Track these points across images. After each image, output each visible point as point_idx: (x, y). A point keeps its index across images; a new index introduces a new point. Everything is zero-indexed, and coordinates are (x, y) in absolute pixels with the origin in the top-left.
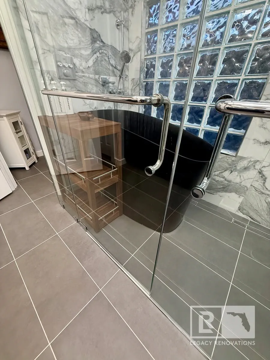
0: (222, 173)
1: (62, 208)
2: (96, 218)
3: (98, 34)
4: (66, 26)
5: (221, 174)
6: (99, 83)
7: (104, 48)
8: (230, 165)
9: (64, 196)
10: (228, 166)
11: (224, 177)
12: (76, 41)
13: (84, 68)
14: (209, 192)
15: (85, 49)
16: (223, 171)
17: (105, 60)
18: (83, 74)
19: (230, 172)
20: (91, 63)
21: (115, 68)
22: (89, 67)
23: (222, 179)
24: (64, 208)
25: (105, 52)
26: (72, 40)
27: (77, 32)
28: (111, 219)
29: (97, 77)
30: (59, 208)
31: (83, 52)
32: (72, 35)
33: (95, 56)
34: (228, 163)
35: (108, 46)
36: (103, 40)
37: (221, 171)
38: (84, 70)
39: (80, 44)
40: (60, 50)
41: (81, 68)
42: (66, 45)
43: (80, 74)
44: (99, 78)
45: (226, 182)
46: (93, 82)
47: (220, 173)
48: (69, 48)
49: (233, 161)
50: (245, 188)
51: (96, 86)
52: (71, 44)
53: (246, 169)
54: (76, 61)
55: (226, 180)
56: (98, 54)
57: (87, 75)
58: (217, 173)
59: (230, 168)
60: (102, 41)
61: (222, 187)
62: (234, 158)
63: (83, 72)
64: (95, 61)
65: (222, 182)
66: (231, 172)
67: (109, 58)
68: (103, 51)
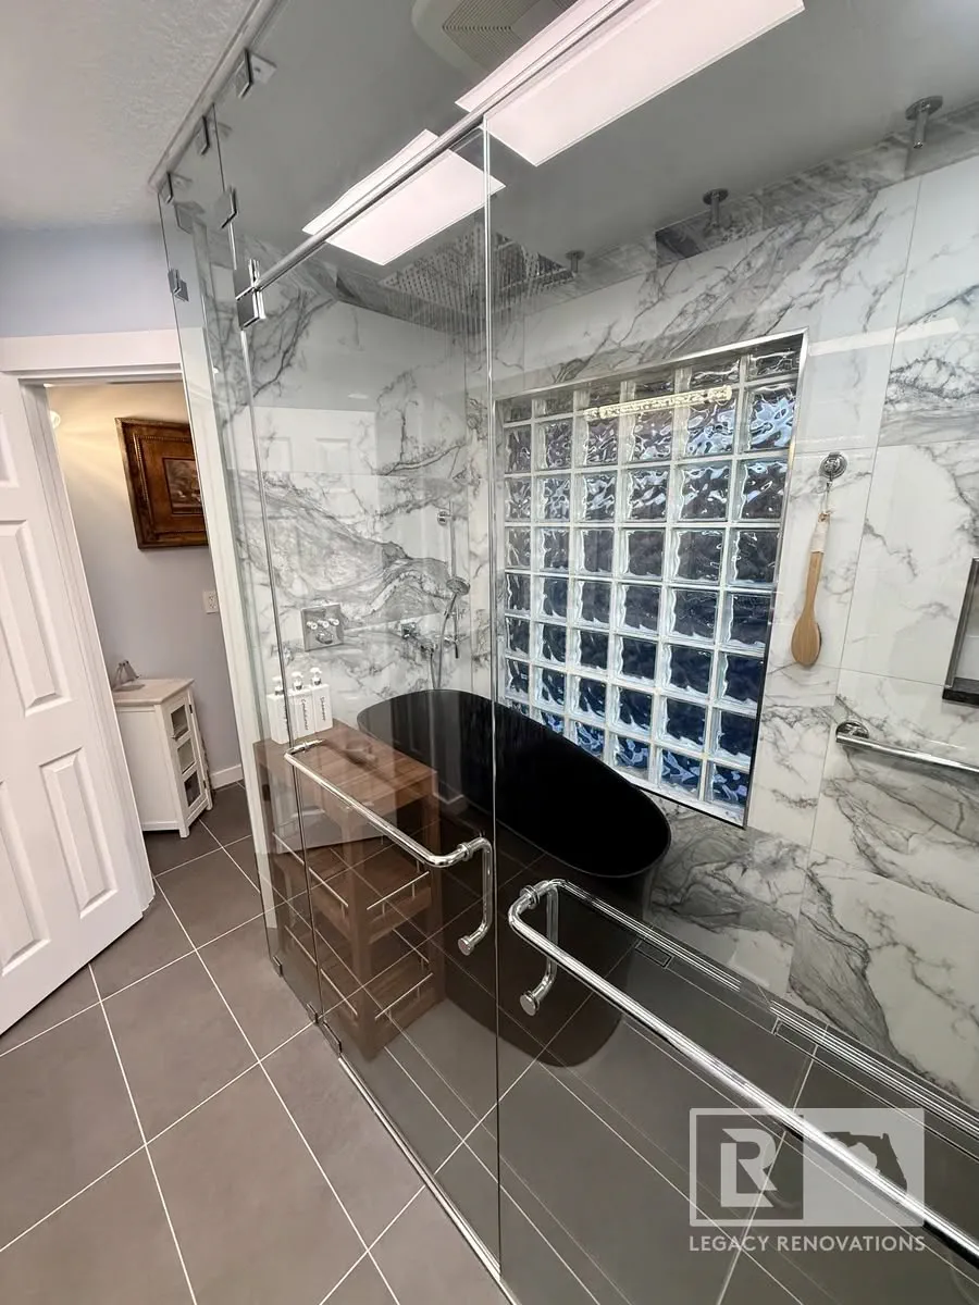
0: (722, 868)
1: (275, 974)
2: (368, 1009)
3: (398, 548)
4: (333, 556)
5: (721, 872)
6: (396, 635)
7: (411, 568)
8: (735, 849)
9: (283, 935)
10: (734, 853)
11: (730, 883)
12: (350, 573)
13: (363, 617)
14: (702, 922)
15: (368, 581)
16: (725, 864)
17: (413, 588)
18: (360, 629)
19: (741, 869)
20: (379, 603)
21: (435, 596)
22: (374, 611)
23: (728, 889)
24: (281, 973)
25: (412, 573)
26: (344, 574)
27: (354, 559)
28: (410, 1014)
29: (391, 625)
30: (266, 974)
31: (364, 588)
32: (344, 566)
33: (390, 587)
34: (730, 844)
35: (420, 561)
36: (409, 555)
37: (720, 864)
38: (363, 621)
39: (358, 576)
40: (315, 599)
41: (357, 618)
42: (328, 587)
43: (353, 630)
44: (396, 627)
45: (737, 897)
46: (384, 637)
47: (717, 869)
48: (335, 590)
49: (742, 839)
50: (790, 919)
51: (390, 643)
52: (339, 581)
53: (776, 864)
54: (347, 609)
55: (735, 888)
56: (396, 582)
57: (369, 627)
58: (710, 868)
59: (739, 857)
60: (407, 557)
61: (731, 910)
62: (741, 831)
63: (359, 624)
64: (390, 597)
65: (727, 895)
66: (745, 870)
67: (421, 583)
68: (406, 574)
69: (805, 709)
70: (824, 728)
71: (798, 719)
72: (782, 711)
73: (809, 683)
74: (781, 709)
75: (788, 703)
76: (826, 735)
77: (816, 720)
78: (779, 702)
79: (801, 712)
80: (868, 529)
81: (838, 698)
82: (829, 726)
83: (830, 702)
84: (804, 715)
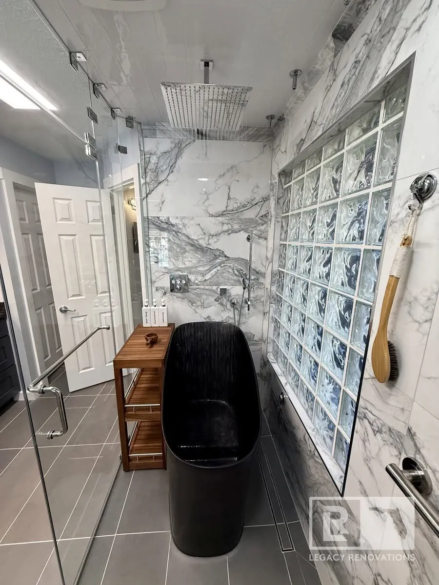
3: (221, 252)
4: (187, 253)
6: (216, 293)
7: (228, 262)
12: (194, 261)
13: (200, 282)
17: (229, 272)
18: (197, 287)
20: (209, 276)
22: (205, 280)
25: (228, 264)
26: (191, 261)
29: (214, 288)
31: (200, 269)
32: (191, 258)
33: (215, 270)
35: (233, 259)
40: (177, 271)
41: (196, 282)
43: (194, 287)
46: (209, 293)
48: (186, 268)
51: (213, 296)
52: (188, 264)
54: (192, 277)
56: (219, 268)
57: (203, 287)
60: (226, 256)
63: (197, 285)
64: (215, 275)
68: (225, 264)
69: (385, 425)
70: (396, 452)
71: (380, 431)
73: (390, 402)
74: (370, 415)
75: (374, 412)
76: (397, 460)
77: (392, 440)
79: (382, 425)
81: (409, 430)
82: (400, 453)
83: (403, 429)
84: (384, 430)
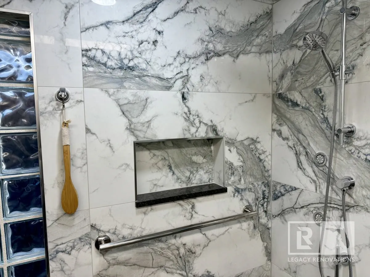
69: (75, 240)
70: (88, 246)
71: (73, 248)
72: (62, 247)
73: (74, 224)
74: (61, 246)
75: (64, 241)
76: (90, 250)
77: (83, 243)
78: (59, 242)
79: (74, 242)
80: (88, 130)
81: (92, 226)
82: (90, 244)
83: (88, 229)
84: (76, 244)
